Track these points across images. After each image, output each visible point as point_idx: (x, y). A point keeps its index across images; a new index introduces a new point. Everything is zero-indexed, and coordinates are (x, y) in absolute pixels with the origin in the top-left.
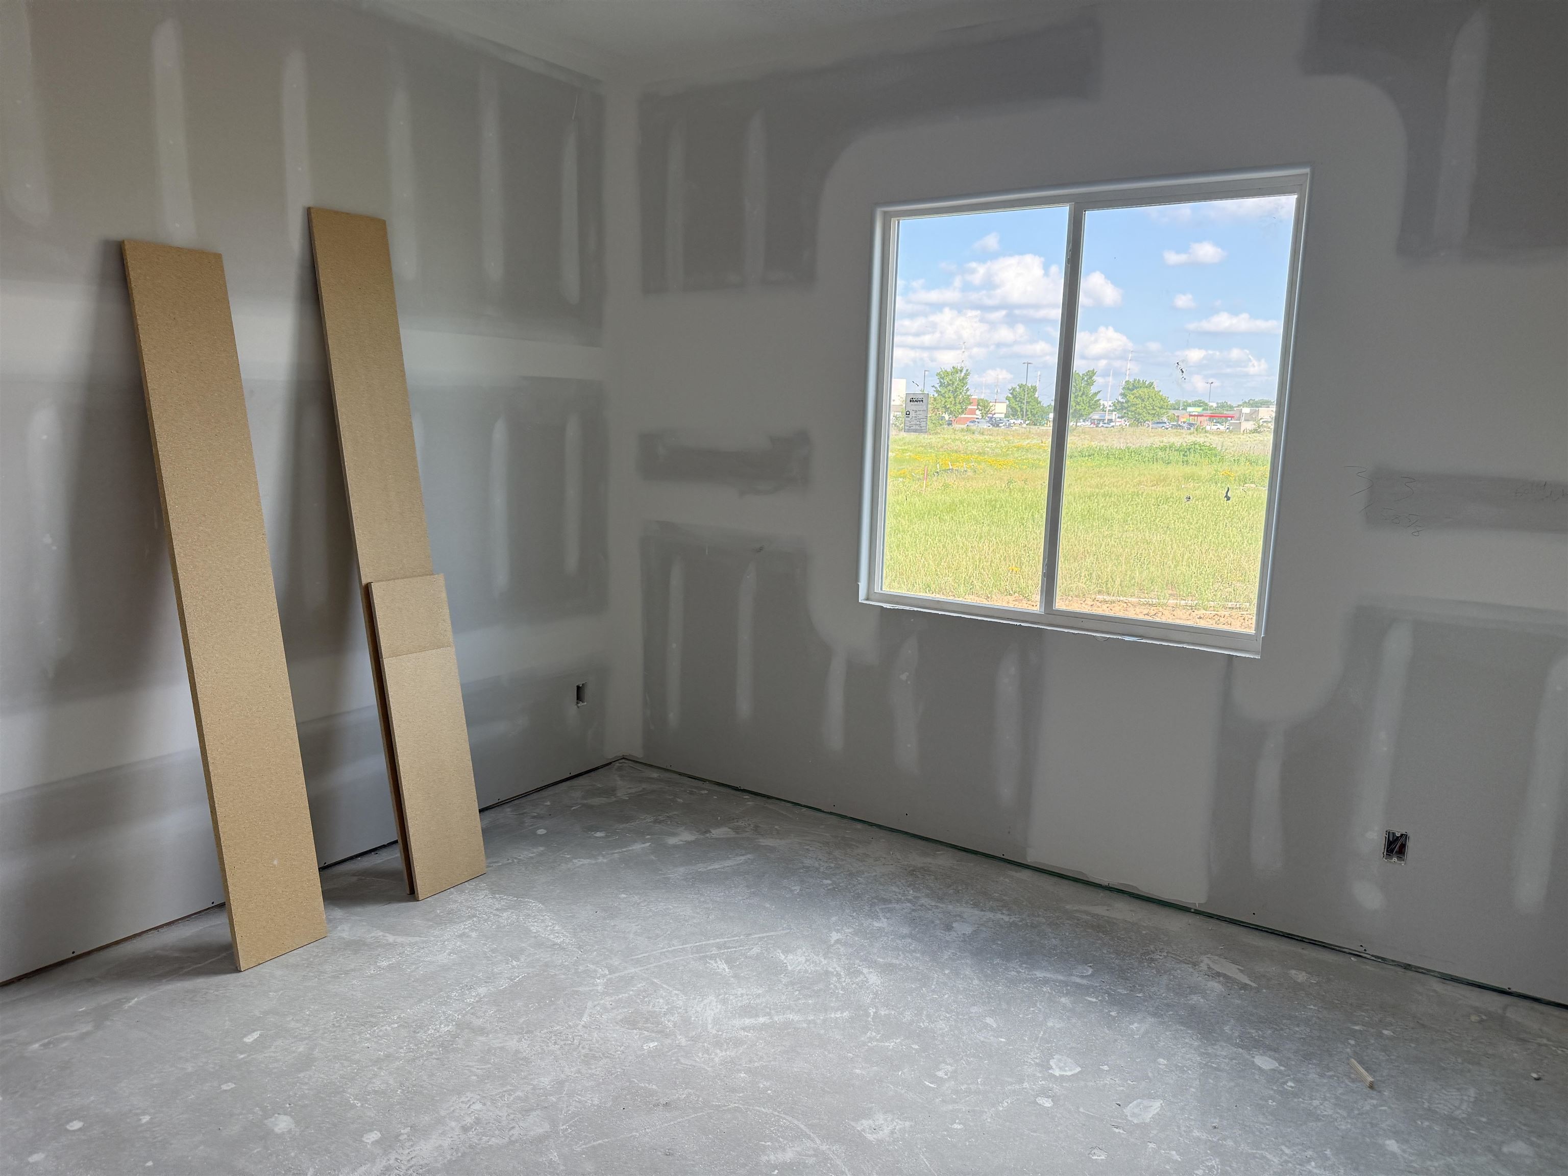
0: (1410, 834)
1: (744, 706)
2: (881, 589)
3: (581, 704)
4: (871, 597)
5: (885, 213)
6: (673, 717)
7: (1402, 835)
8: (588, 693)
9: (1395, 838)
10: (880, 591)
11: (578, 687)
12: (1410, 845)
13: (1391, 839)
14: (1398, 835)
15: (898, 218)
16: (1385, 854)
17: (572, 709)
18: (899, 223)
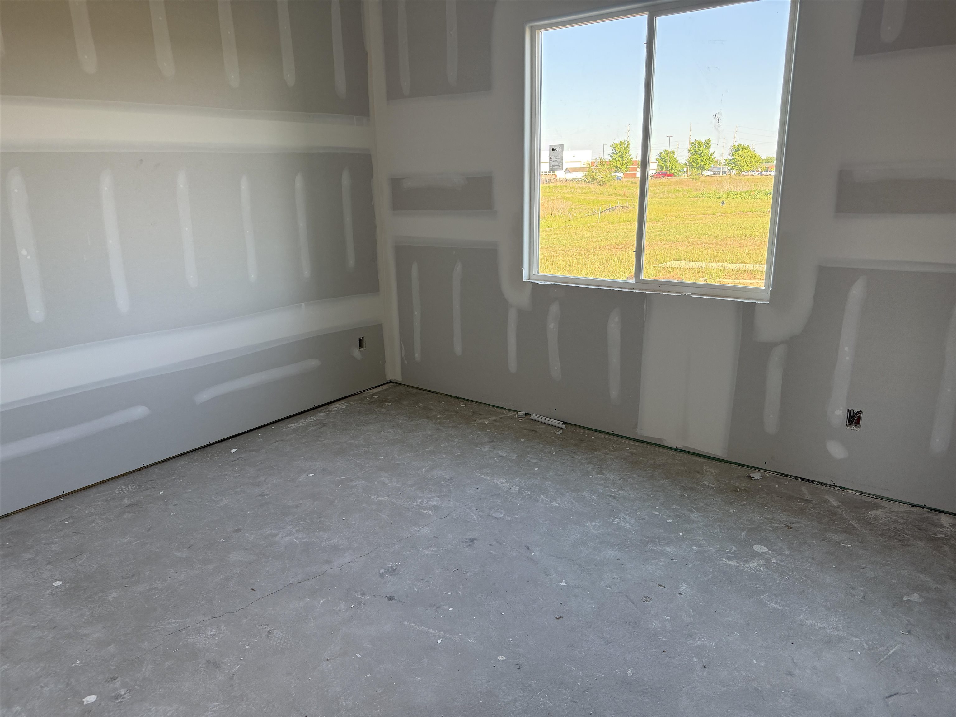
0: (862, 411)
1: (458, 349)
2: (538, 272)
3: (362, 349)
4: (532, 278)
5: (532, 27)
6: (418, 356)
7: (858, 412)
8: (365, 343)
9: (854, 414)
10: (537, 274)
11: (360, 340)
12: (863, 418)
13: (852, 415)
14: (856, 412)
15: (540, 30)
16: (847, 424)
17: (356, 353)
18: (541, 33)
